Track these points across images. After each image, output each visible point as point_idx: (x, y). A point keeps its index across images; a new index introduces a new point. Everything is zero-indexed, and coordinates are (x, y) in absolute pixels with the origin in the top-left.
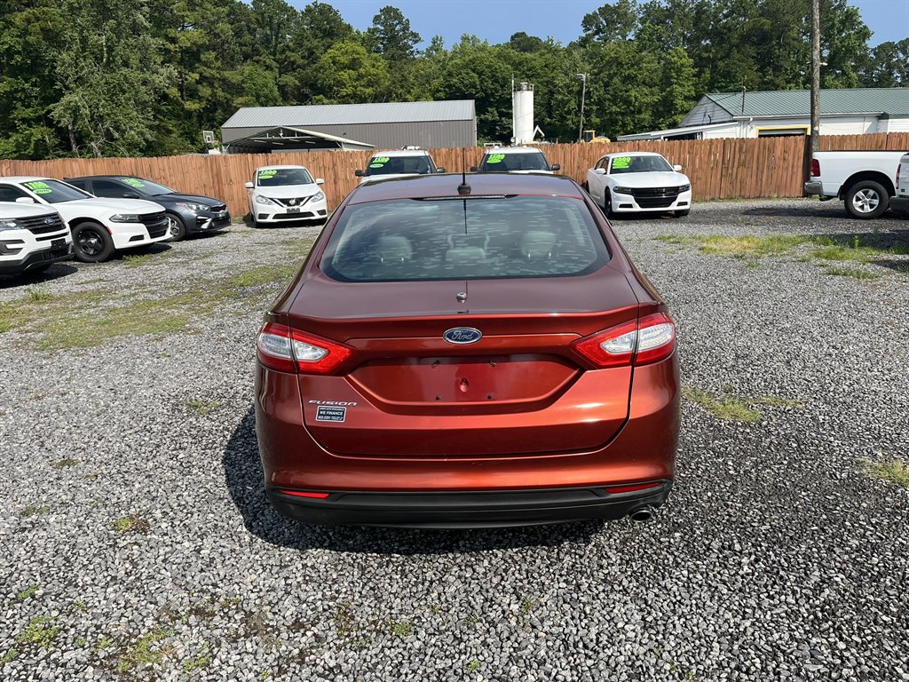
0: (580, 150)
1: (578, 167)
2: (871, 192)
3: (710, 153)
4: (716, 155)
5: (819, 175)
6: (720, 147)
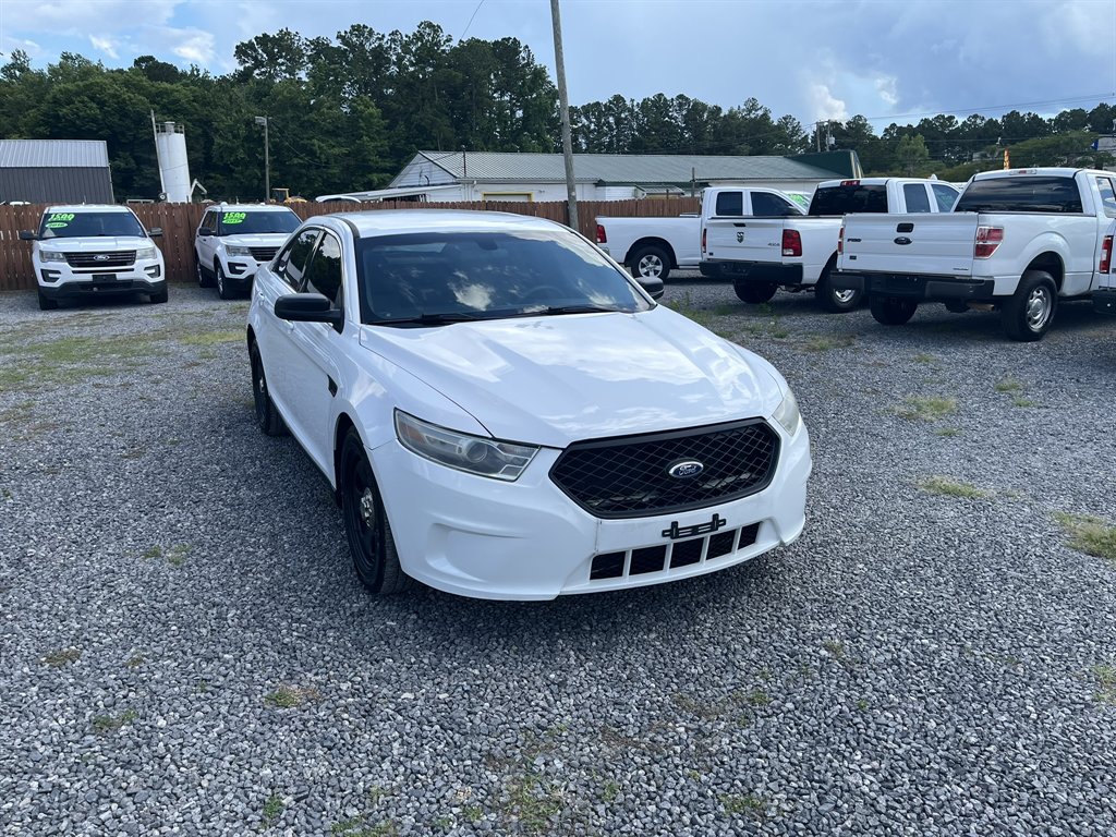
5: (605, 242)
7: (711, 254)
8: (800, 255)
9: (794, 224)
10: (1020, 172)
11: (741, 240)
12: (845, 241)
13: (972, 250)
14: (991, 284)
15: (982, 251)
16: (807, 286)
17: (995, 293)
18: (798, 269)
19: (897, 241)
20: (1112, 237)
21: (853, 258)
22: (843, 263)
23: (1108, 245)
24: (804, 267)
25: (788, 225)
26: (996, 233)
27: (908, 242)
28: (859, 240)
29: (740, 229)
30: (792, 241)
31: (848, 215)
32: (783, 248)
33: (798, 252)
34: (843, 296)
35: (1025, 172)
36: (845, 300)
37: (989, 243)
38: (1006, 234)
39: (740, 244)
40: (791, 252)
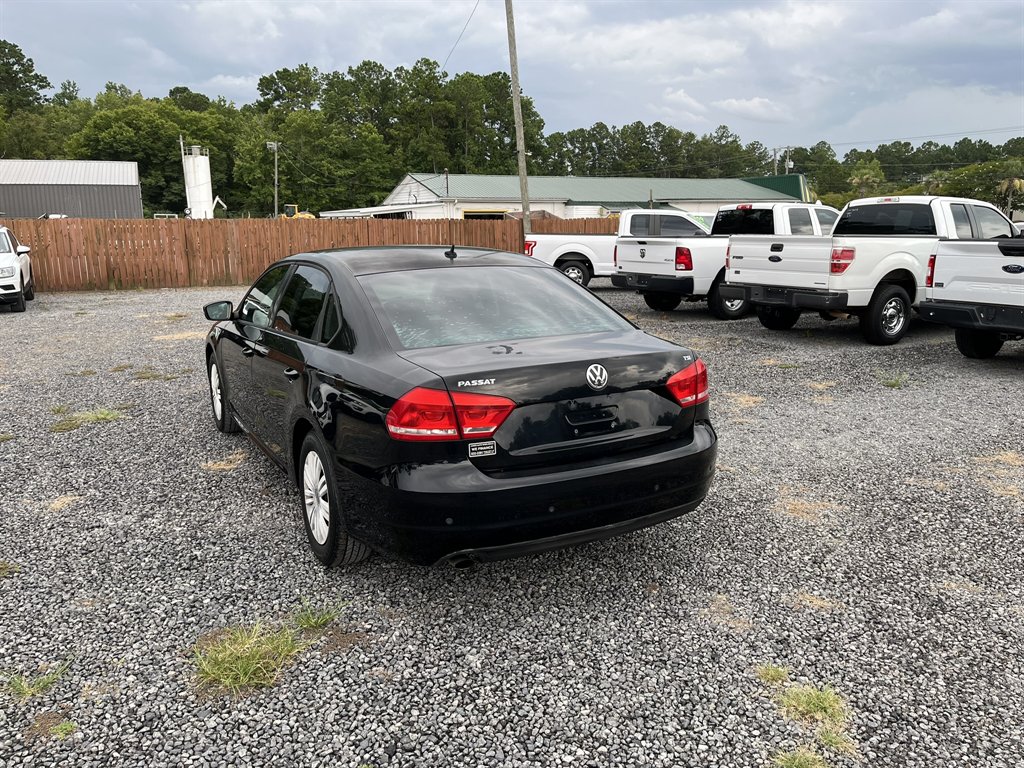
7: (620, 268)
8: (691, 270)
9: (687, 243)
10: (886, 200)
11: (643, 256)
12: (731, 258)
13: (828, 268)
14: (845, 296)
15: (836, 268)
17: (848, 304)
18: (689, 281)
19: (772, 259)
20: (935, 256)
21: (738, 272)
22: (730, 277)
23: (932, 262)
24: (695, 280)
25: (680, 243)
26: (849, 253)
27: (779, 259)
28: (741, 258)
29: (643, 247)
30: (683, 257)
31: (733, 236)
32: (677, 263)
33: (689, 267)
34: (732, 305)
35: (890, 200)
36: (734, 308)
37: (842, 262)
38: (857, 254)
39: (642, 260)
40: (682, 267)
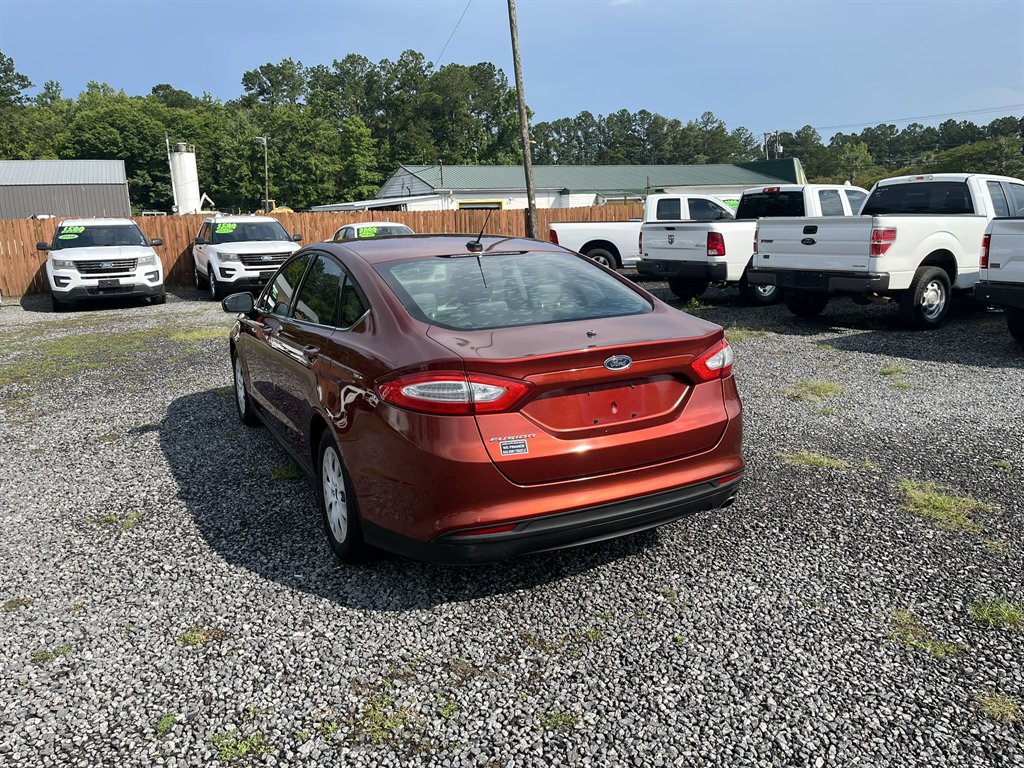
0: (311, 220)
1: (311, 239)
2: (602, 259)
3: (443, 225)
4: (448, 227)
6: (452, 217)
7: (646, 255)
8: (724, 254)
9: (718, 227)
10: (918, 178)
11: (671, 243)
12: (760, 242)
13: (868, 249)
14: (886, 279)
15: (877, 250)
16: (732, 283)
17: (890, 288)
18: (723, 266)
19: (804, 241)
20: (990, 235)
21: (766, 257)
22: (759, 263)
23: (987, 242)
24: (729, 266)
25: (712, 228)
26: (891, 234)
27: (812, 242)
28: (771, 241)
29: (673, 232)
30: (715, 242)
31: (761, 218)
32: (708, 248)
33: (722, 253)
34: (765, 291)
35: (922, 178)
36: (767, 294)
37: (883, 242)
38: (898, 235)
39: (671, 246)
40: (715, 252)
